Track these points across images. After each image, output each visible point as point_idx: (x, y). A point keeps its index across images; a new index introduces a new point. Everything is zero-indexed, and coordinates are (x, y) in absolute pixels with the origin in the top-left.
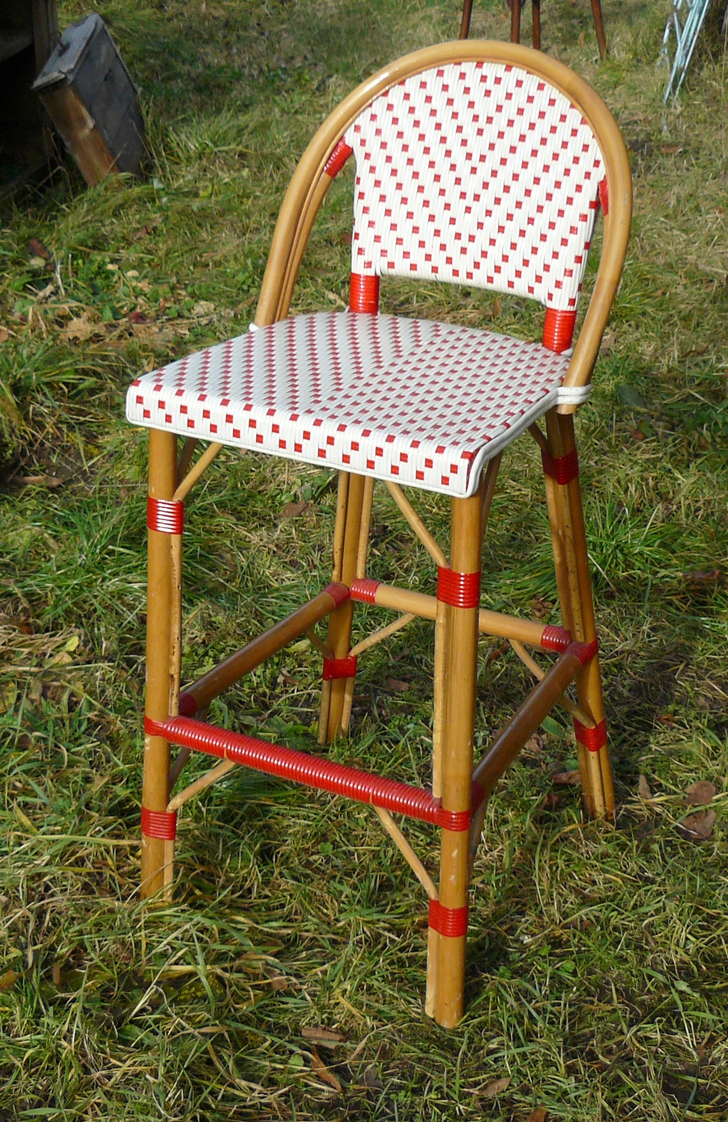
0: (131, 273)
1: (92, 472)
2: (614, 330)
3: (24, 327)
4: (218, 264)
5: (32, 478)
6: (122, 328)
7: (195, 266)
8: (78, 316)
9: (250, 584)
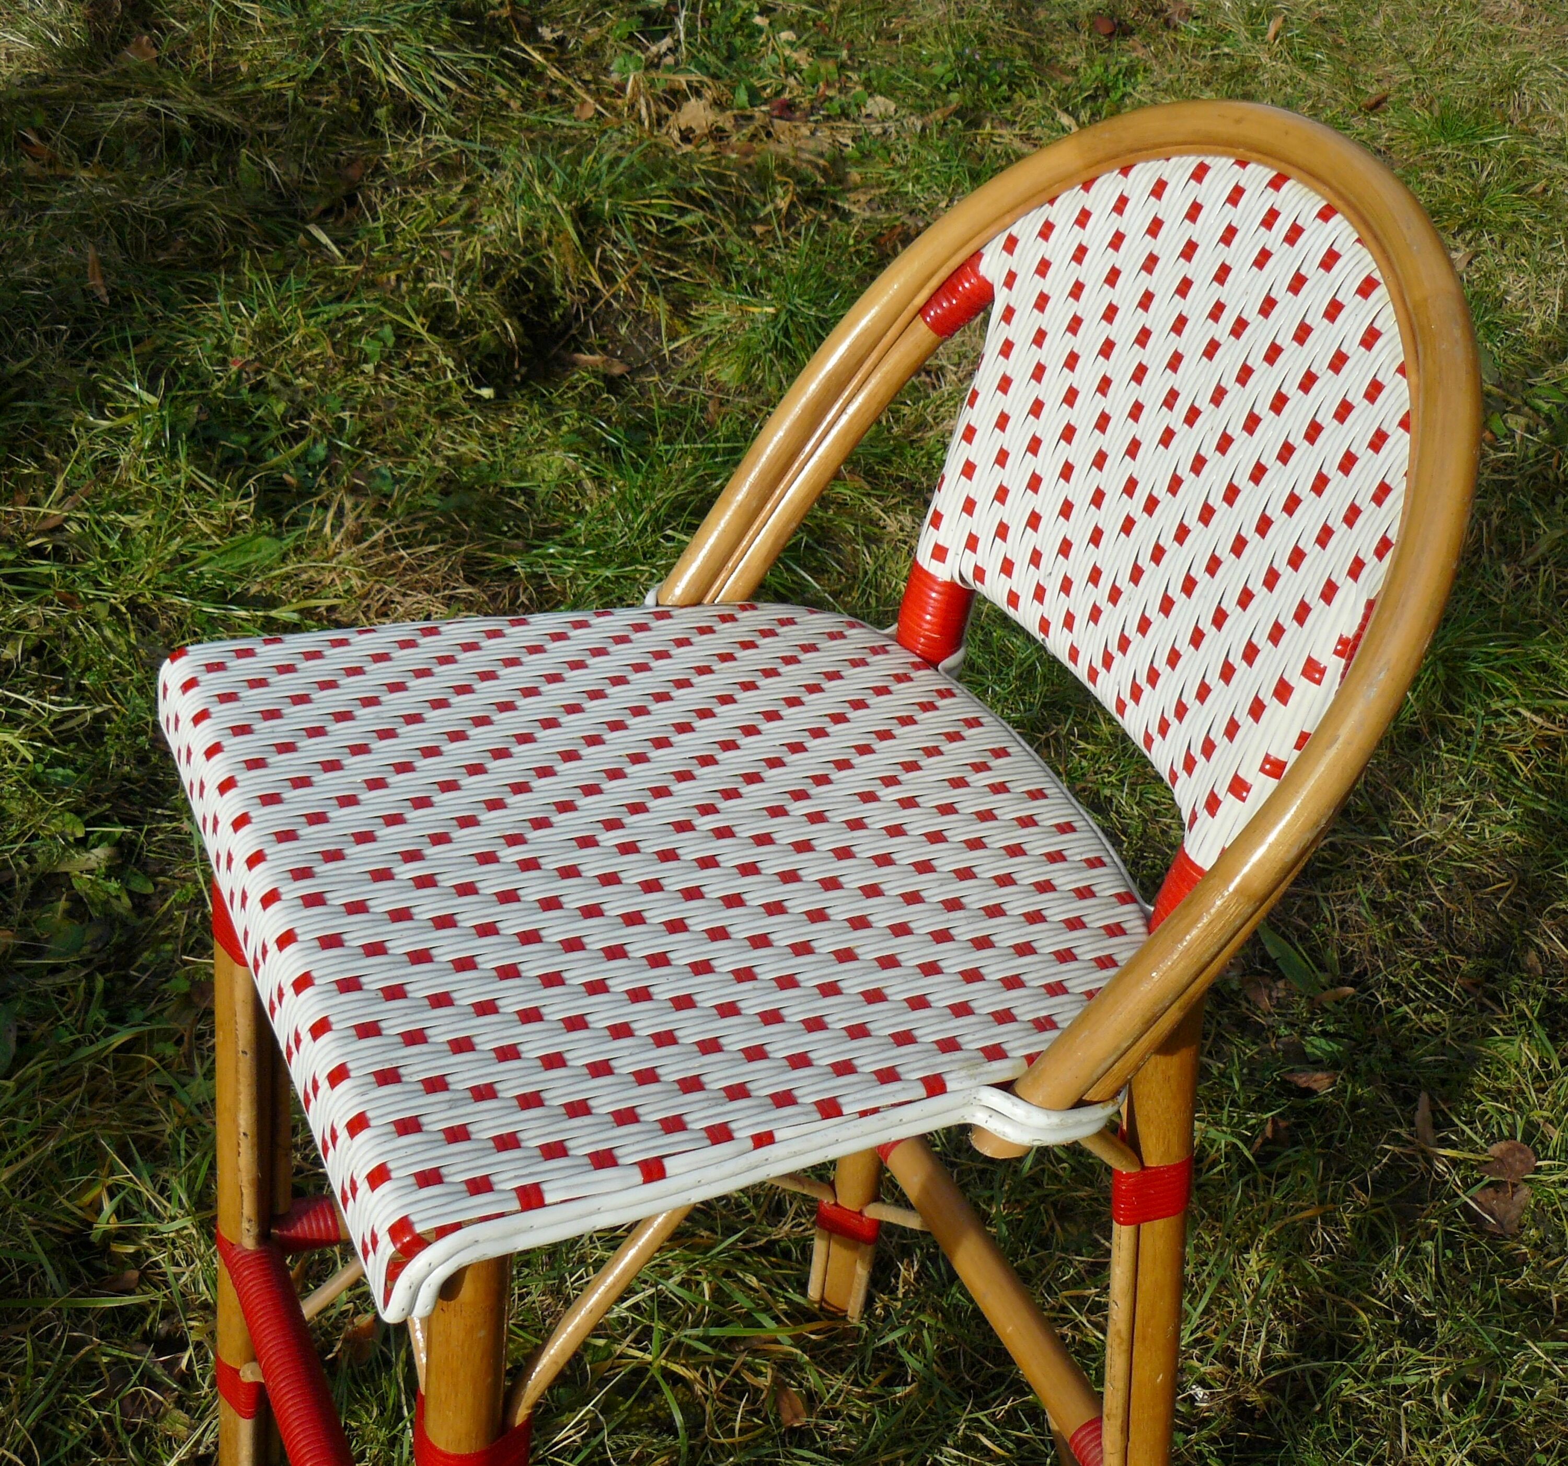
0: (787, 35)
1: (674, 360)
2: (1468, 244)
3: (619, 102)
4: (910, 38)
5: (586, 357)
6: (757, 123)
7: (878, 35)
8: (698, 94)
9: (873, 602)
